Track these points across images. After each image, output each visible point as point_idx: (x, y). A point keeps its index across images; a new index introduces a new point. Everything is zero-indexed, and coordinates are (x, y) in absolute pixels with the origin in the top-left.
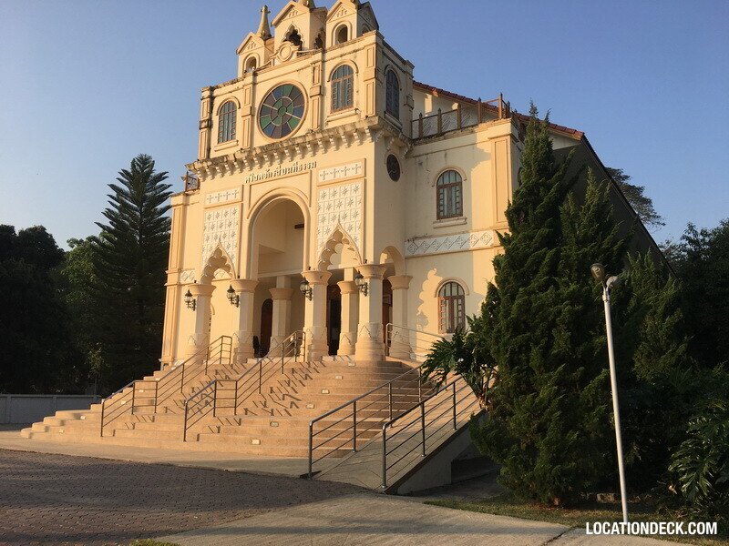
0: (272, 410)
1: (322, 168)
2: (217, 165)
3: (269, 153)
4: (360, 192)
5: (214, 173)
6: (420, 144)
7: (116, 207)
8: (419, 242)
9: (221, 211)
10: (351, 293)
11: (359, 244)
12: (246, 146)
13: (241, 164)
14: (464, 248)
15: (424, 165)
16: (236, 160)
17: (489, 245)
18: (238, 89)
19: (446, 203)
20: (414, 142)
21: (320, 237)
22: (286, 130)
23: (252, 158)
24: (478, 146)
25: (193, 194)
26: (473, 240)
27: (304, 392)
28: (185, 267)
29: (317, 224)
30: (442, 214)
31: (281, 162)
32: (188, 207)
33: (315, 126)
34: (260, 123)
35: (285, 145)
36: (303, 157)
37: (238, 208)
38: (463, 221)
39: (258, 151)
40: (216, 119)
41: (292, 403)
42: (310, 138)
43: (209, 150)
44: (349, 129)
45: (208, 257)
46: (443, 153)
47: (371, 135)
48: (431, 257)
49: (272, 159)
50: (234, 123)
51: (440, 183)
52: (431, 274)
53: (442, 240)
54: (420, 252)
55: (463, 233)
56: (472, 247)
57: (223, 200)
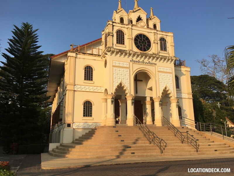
3: (142, 55)
12: (131, 49)
13: (130, 54)
14: (180, 97)
17: (187, 97)
18: (124, 27)
23: (135, 55)
24: (182, 71)
29: (159, 83)
31: (144, 60)
40: (115, 34)
43: (113, 44)
50: (124, 39)
55: (181, 93)
56: (183, 97)
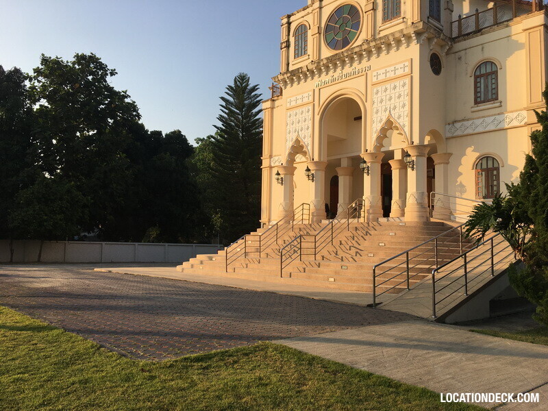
0: (342, 257)
1: (375, 70)
2: (294, 75)
3: (333, 62)
4: (407, 87)
5: (292, 81)
6: (459, 42)
7: (225, 113)
8: (458, 125)
9: (298, 111)
10: (400, 169)
11: (407, 129)
12: (315, 58)
13: (312, 73)
15: (463, 59)
16: (308, 70)
17: (522, 123)
18: (308, 14)
19: (482, 90)
20: (454, 40)
21: (374, 125)
22: (346, 42)
23: (321, 67)
24: (513, 38)
25: (278, 99)
26: (508, 120)
27: (365, 244)
28: (274, 154)
29: (372, 116)
30: (479, 100)
31: (343, 68)
32: (274, 110)
33: (370, 36)
34: (326, 39)
35: (346, 54)
36: (360, 63)
37: (311, 107)
38: (498, 104)
39: (325, 61)
40: (292, 40)
41: (357, 252)
42: (365, 47)
43: (288, 64)
44: (397, 35)
45: (290, 146)
46: (480, 47)
47: (417, 39)
48: (469, 137)
49: (335, 66)
50: (306, 41)
51: (478, 73)
52: (469, 151)
53: (478, 122)
54: (459, 133)
55: (499, 114)
57: (299, 102)
